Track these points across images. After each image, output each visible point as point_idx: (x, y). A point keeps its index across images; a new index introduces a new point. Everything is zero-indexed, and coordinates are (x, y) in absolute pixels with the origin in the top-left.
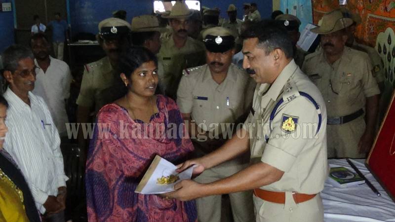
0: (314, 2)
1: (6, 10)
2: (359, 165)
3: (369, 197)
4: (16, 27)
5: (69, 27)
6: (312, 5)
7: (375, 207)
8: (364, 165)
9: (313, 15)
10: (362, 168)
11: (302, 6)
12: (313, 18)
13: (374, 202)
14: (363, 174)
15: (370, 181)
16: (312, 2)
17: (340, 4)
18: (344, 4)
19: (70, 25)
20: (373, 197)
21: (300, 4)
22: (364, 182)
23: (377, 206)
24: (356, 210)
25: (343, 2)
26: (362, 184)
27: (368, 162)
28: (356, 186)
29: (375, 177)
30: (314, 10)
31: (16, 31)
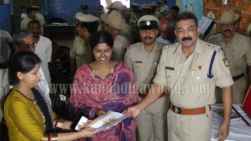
0: (205, 1)
1: (6, 3)
2: (237, 108)
3: (244, 129)
4: (12, 14)
5: (46, 14)
6: (204, 3)
7: (248, 135)
8: (240, 108)
9: (204, 10)
10: (239, 109)
11: (196, 3)
12: (204, 11)
13: (248, 132)
14: (240, 113)
15: (245, 118)
16: (204, 1)
17: (223, 4)
18: (225, 4)
19: (47, 13)
20: (247, 129)
21: (195, 3)
22: (241, 118)
23: (249, 134)
24: (237, 137)
25: (224, 3)
26: (239, 120)
27: (242, 106)
28: (236, 121)
29: (247, 115)
30: (205, 7)
31: (12, 16)
